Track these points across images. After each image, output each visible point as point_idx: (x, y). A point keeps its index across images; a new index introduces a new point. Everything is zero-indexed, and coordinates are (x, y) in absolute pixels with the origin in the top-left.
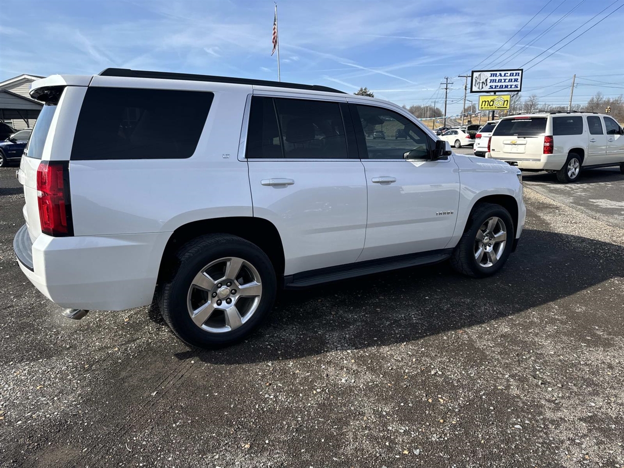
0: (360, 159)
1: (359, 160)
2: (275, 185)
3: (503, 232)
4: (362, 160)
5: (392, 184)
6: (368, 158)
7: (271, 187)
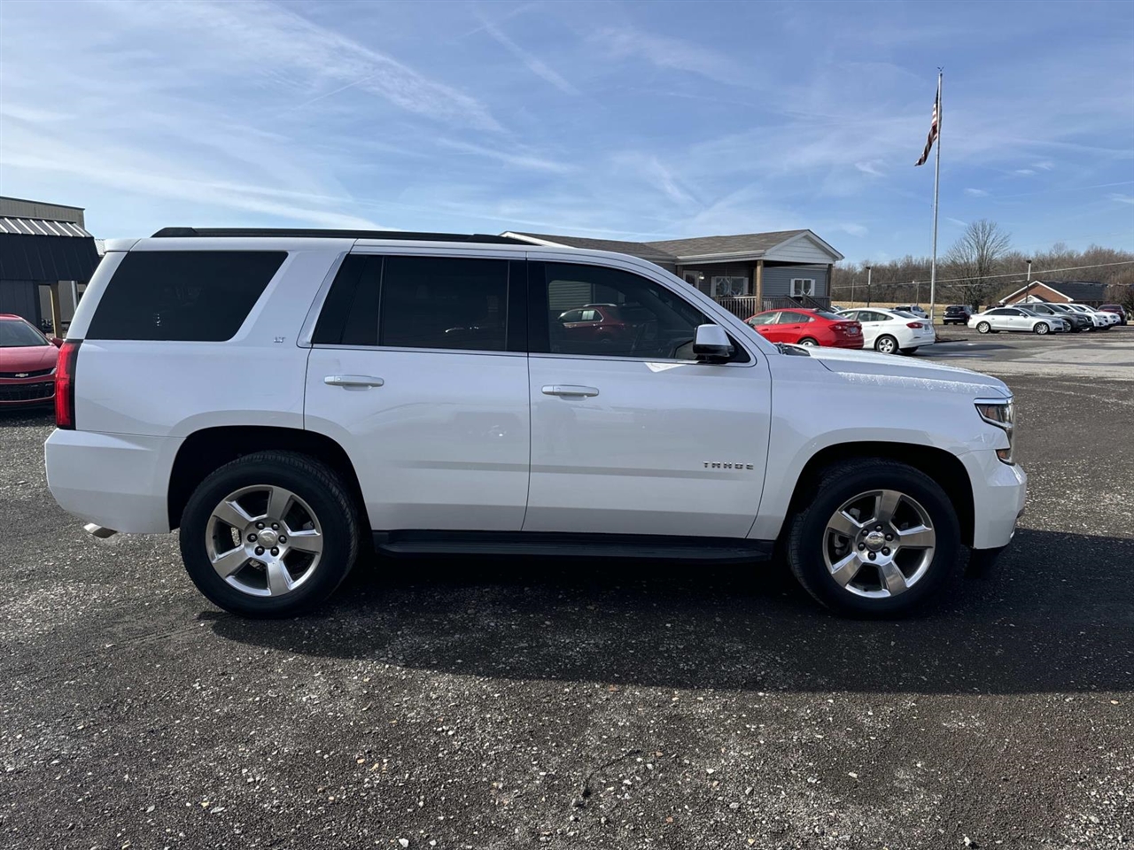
0: (528, 352)
1: (526, 354)
2: (347, 385)
3: (923, 527)
4: (530, 354)
5: (588, 401)
6: (549, 352)
7: (341, 387)
